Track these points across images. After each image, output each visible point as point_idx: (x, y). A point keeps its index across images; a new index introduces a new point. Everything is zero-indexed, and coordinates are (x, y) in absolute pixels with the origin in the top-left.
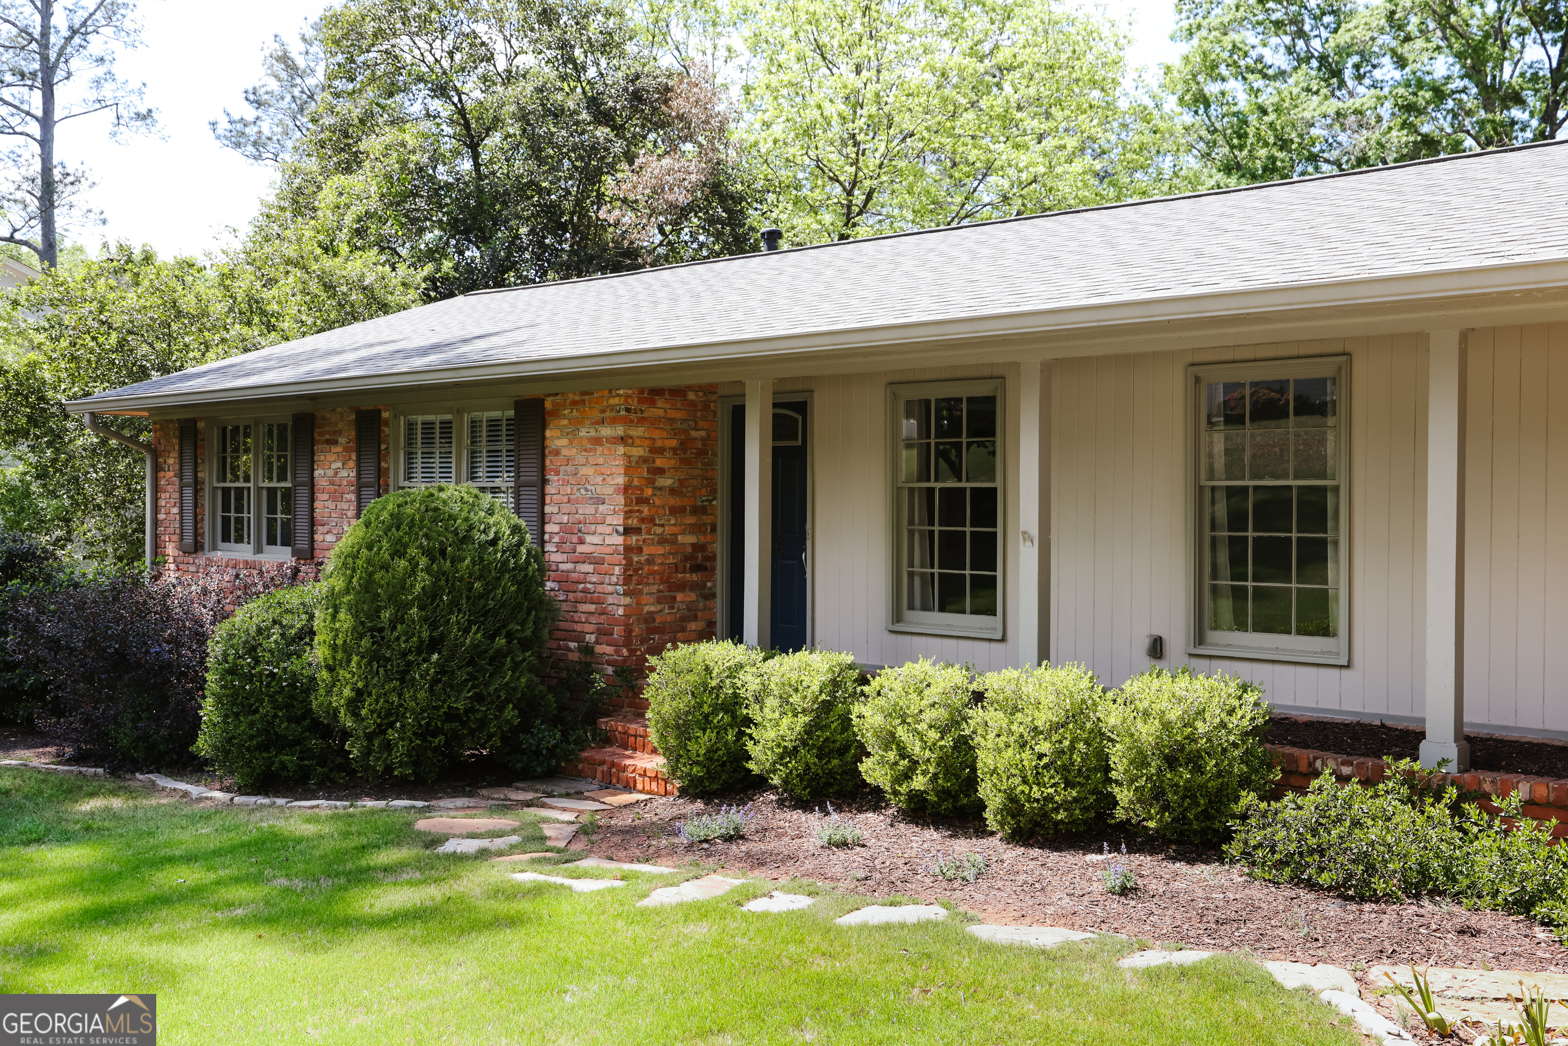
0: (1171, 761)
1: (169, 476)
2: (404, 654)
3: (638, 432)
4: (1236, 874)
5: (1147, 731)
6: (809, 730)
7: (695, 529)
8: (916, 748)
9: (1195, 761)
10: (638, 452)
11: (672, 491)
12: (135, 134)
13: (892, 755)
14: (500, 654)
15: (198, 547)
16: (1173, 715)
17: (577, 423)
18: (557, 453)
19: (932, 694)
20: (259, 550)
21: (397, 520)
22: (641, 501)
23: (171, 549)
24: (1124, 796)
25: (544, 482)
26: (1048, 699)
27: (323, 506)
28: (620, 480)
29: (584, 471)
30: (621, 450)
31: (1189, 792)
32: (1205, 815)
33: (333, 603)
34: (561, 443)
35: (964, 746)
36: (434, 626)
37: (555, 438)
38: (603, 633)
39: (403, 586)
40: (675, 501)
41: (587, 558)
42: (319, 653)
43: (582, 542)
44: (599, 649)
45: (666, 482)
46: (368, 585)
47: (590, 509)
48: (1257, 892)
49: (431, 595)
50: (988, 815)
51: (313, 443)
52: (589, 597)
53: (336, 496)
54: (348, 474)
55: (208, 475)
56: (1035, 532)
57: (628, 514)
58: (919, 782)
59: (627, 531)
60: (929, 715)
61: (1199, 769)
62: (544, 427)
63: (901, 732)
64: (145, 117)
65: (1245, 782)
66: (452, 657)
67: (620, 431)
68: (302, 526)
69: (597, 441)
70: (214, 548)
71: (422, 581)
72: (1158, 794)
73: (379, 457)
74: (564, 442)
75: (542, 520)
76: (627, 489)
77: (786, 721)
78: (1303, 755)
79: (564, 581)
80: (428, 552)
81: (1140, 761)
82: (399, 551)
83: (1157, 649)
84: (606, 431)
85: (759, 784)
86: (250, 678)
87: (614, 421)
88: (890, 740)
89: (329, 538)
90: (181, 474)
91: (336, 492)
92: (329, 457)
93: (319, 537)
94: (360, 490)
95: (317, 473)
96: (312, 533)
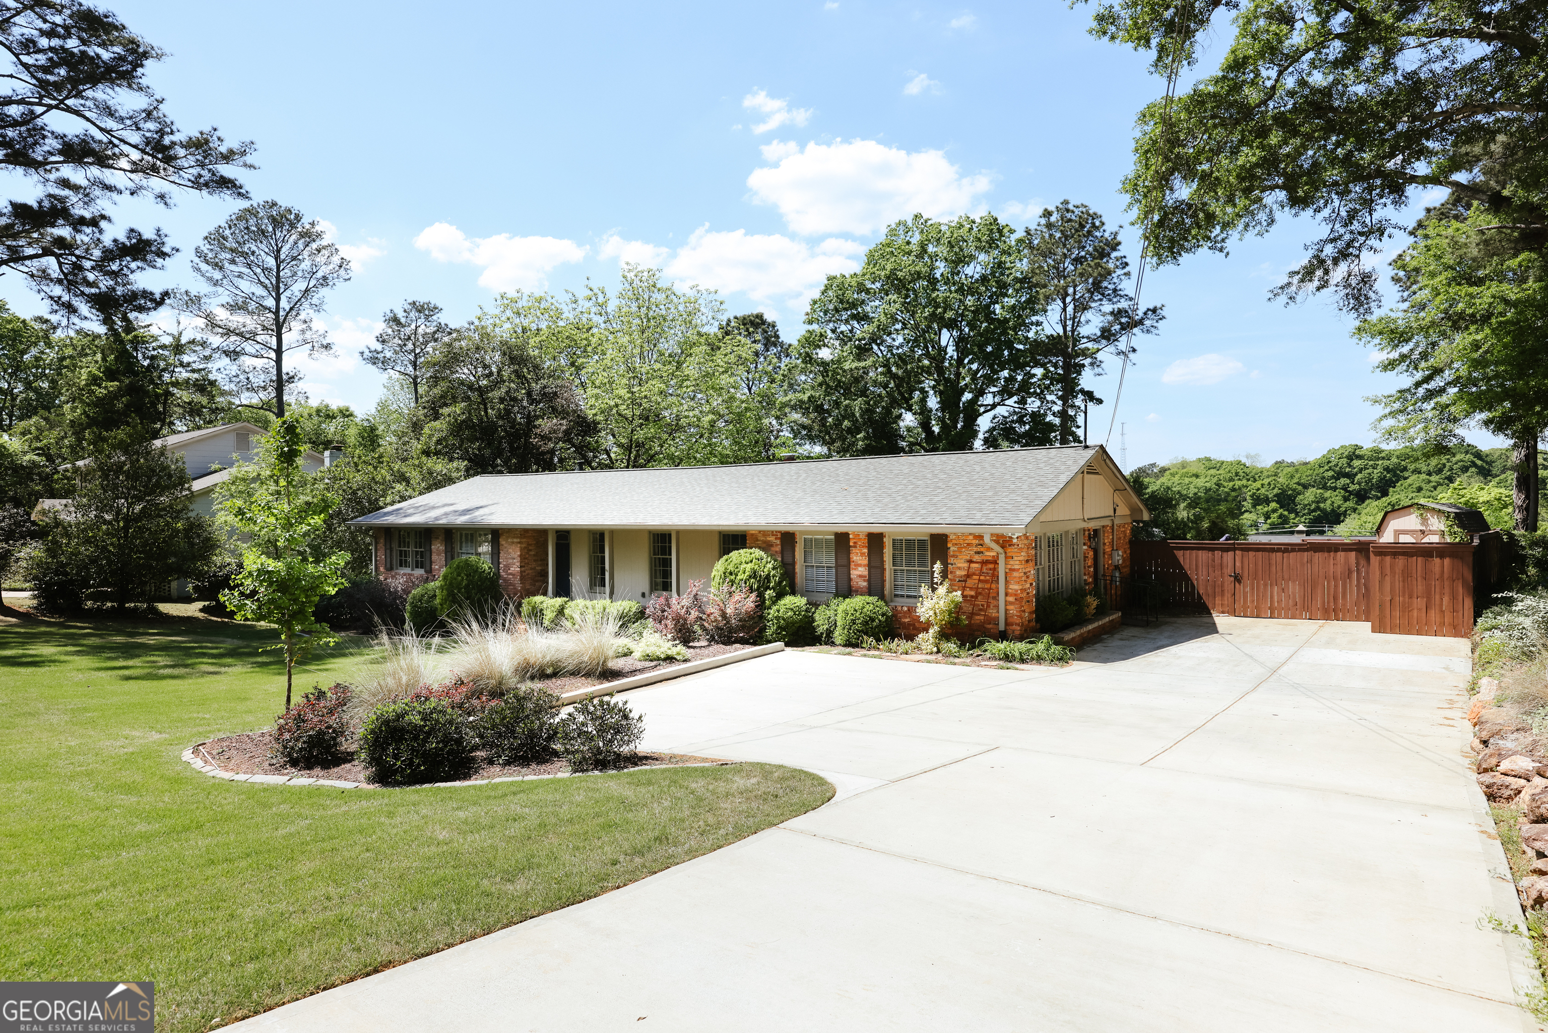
0: (620, 618)
1: (381, 545)
3: (523, 540)
8: (577, 618)
9: (624, 618)
10: (524, 545)
11: (535, 555)
12: (323, 355)
15: (391, 569)
17: (508, 537)
19: (580, 607)
21: (458, 567)
22: (524, 559)
23: (382, 569)
25: (500, 553)
26: (600, 606)
27: (434, 557)
28: (519, 553)
29: (510, 551)
30: (519, 545)
33: (442, 588)
34: (505, 545)
37: (502, 541)
38: (515, 594)
39: (460, 584)
40: (535, 558)
41: (510, 574)
42: (437, 601)
43: (509, 570)
45: (532, 553)
46: (451, 583)
47: (511, 561)
49: (467, 586)
51: (431, 538)
52: (511, 584)
53: (439, 555)
54: (442, 548)
55: (395, 545)
57: (521, 563)
59: (521, 567)
62: (499, 538)
64: (327, 347)
67: (519, 540)
68: (428, 563)
69: (513, 543)
71: (465, 582)
73: (452, 543)
75: (499, 563)
76: (521, 556)
79: (505, 580)
80: (467, 576)
82: (459, 575)
83: (643, 595)
84: (515, 540)
86: (419, 607)
87: (517, 538)
89: (437, 567)
90: (386, 545)
91: (439, 553)
92: (436, 543)
93: (433, 566)
94: (446, 553)
95: (432, 547)
96: (431, 565)
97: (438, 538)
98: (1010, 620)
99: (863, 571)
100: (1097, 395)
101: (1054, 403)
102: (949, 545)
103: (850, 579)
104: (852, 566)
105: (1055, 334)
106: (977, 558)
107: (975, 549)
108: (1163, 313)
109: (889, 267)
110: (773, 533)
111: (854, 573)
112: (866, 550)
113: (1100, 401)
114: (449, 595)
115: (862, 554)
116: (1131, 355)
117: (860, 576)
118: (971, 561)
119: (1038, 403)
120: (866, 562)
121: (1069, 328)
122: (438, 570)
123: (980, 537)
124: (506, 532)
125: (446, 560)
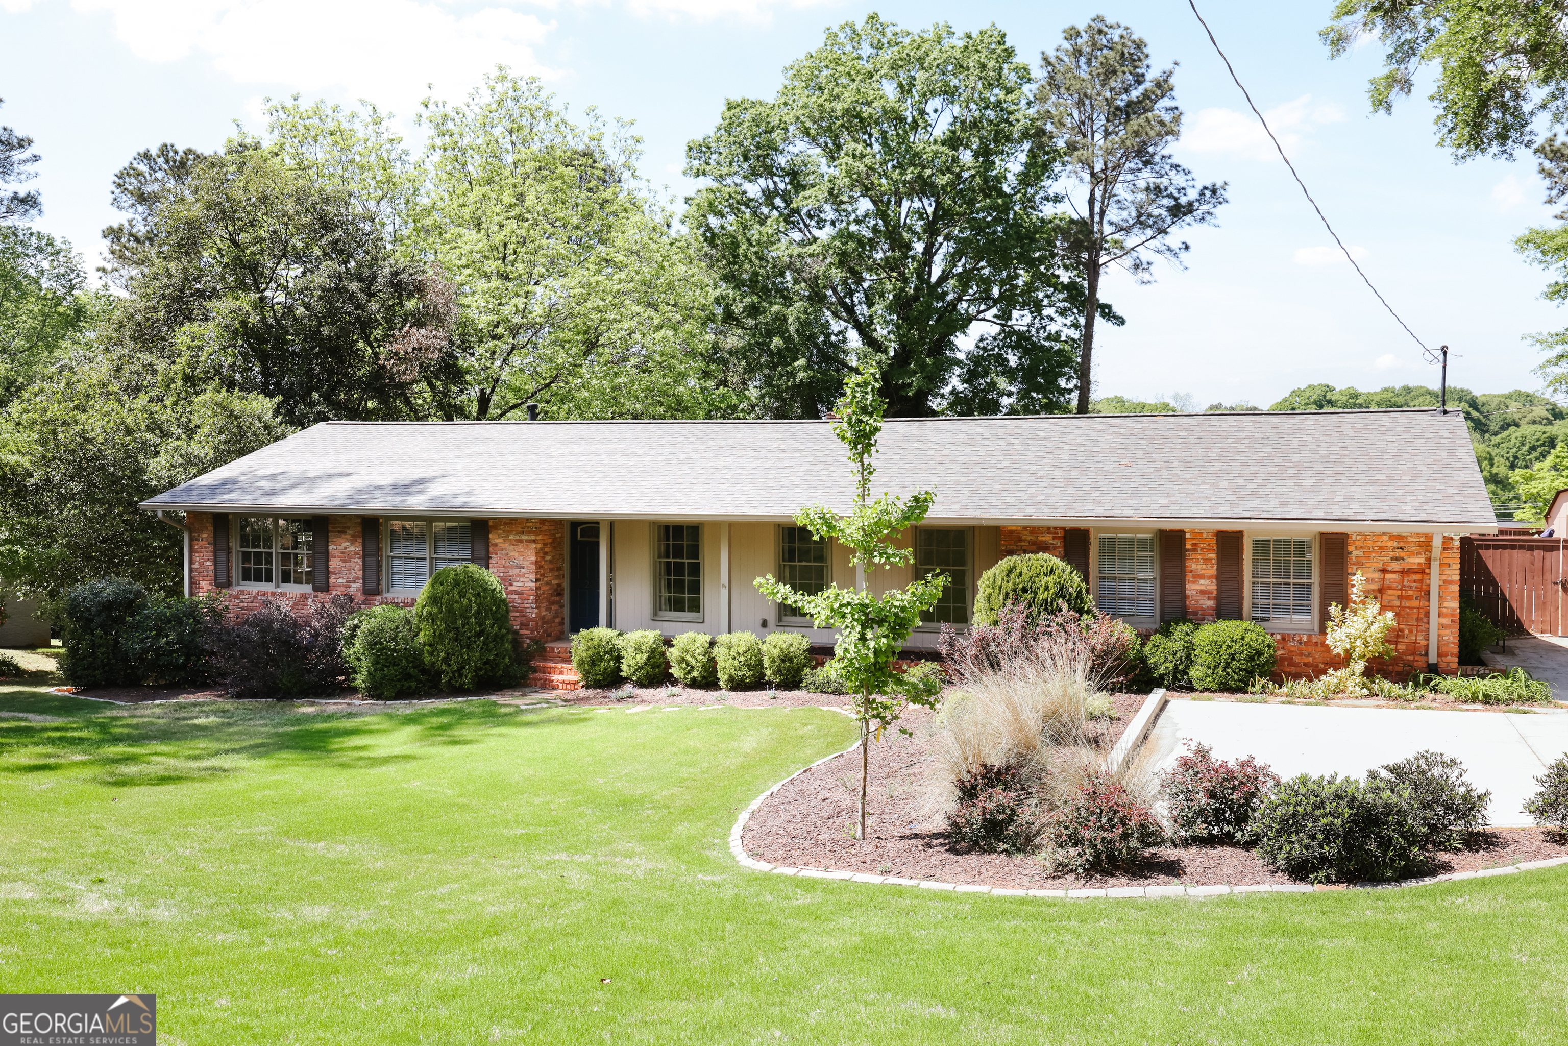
0: (783, 661)
1: (203, 544)
2: (469, 638)
3: (539, 537)
4: (804, 692)
5: (776, 652)
6: (649, 658)
7: (558, 577)
8: (693, 663)
9: (791, 660)
10: (539, 546)
11: (551, 561)
13: (684, 666)
14: (503, 636)
15: (228, 584)
16: (784, 646)
18: (496, 545)
19: (698, 644)
20: (278, 586)
22: (541, 567)
23: (205, 585)
24: (768, 672)
25: (489, 558)
26: (742, 643)
27: (336, 564)
28: (534, 559)
29: (511, 554)
30: (534, 546)
31: (788, 670)
32: (793, 677)
34: (499, 540)
35: (712, 660)
36: (480, 626)
37: (494, 538)
38: (523, 625)
40: (551, 566)
41: (517, 593)
43: (511, 585)
44: (522, 632)
45: (548, 558)
47: (516, 571)
48: (811, 695)
49: (478, 612)
50: (721, 683)
51: (328, 532)
52: (516, 609)
53: (346, 560)
54: (355, 549)
56: (727, 585)
57: (536, 574)
58: (695, 674)
59: (537, 580)
60: (698, 651)
61: (792, 662)
62: (488, 533)
63: (688, 657)
65: (805, 665)
66: (487, 638)
67: (533, 537)
69: (521, 541)
70: (238, 584)
71: (474, 608)
72: (779, 671)
74: (501, 540)
76: (536, 562)
77: (638, 657)
78: (820, 657)
80: (474, 595)
81: (773, 661)
83: (764, 624)
84: (525, 537)
85: (625, 680)
86: (395, 651)
87: (529, 533)
88: (682, 660)
89: (340, 581)
90: (215, 543)
91: (346, 557)
92: (340, 540)
93: (332, 580)
94: (365, 557)
95: (330, 548)
96: (328, 578)
97: (345, 533)
98: (1444, 649)
99: (1209, 585)
100: (1117, 310)
101: (1052, 319)
102: (1351, 548)
103: (1184, 597)
104: (1189, 577)
105: (1075, 217)
106: (1395, 566)
107: (1392, 554)
108: (1226, 195)
109: (849, 97)
110: (1048, 530)
111: (1192, 588)
112: (1213, 556)
113: (1120, 321)
114: (448, 629)
115: (1207, 561)
116: (1183, 255)
117: (1202, 592)
118: (1384, 571)
119: (1028, 319)
120: (1213, 571)
121: (1097, 209)
122: (344, 586)
123: (1400, 538)
124: (506, 524)
125: (364, 570)
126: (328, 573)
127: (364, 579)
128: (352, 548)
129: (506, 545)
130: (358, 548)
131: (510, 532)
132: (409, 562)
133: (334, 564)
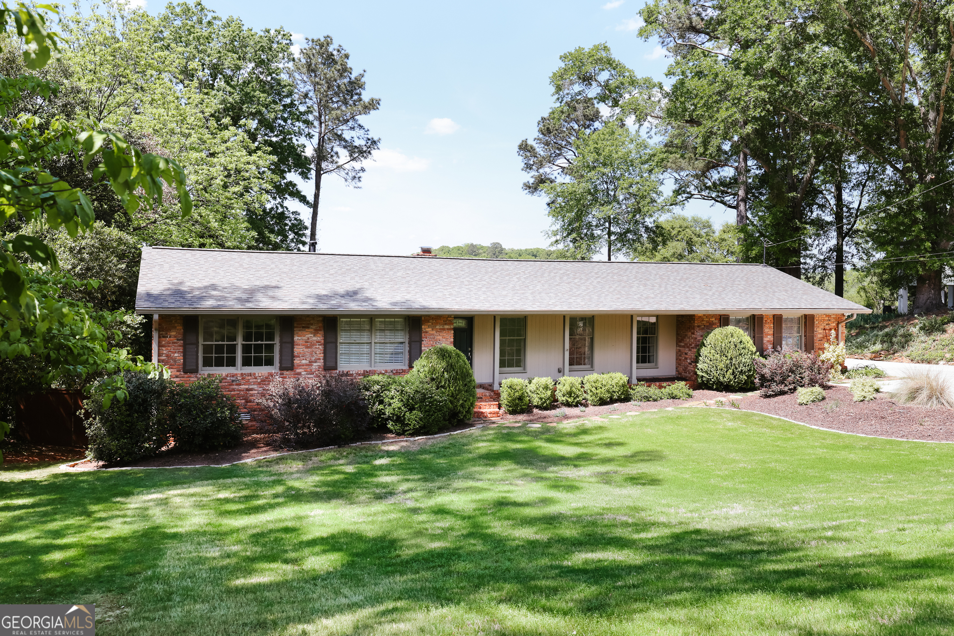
1: (171, 340)
15: (197, 370)
18: (427, 332)
20: (241, 369)
25: (422, 341)
27: (301, 350)
28: (452, 340)
30: (452, 332)
34: (429, 329)
37: (425, 328)
51: (294, 327)
53: (309, 347)
54: (317, 339)
55: (200, 339)
62: (421, 325)
67: (452, 327)
68: (287, 358)
69: (444, 329)
70: (204, 369)
84: (446, 327)
87: (450, 324)
89: (304, 362)
90: (184, 339)
91: (309, 345)
92: (304, 333)
93: (297, 361)
94: (325, 345)
95: (296, 338)
96: (293, 360)
97: (308, 328)
99: (770, 338)
102: (815, 321)
103: (763, 343)
104: (764, 335)
106: (827, 327)
107: (826, 322)
111: (765, 340)
112: (772, 325)
115: (770, 328)
117: (768, 341)
118: (824, 329)
120: (772, 332)
122: (307, 365)
123: (829, 316)
124: (433, 319)
125: (325, 352)
126: (293, 357)
127: (325, 359)
128: (315, 338)
129: (434, 332)
130: (319, 338)
131: (437, 324)
132: (362, 346)
133: (297, 350)
